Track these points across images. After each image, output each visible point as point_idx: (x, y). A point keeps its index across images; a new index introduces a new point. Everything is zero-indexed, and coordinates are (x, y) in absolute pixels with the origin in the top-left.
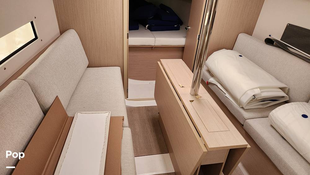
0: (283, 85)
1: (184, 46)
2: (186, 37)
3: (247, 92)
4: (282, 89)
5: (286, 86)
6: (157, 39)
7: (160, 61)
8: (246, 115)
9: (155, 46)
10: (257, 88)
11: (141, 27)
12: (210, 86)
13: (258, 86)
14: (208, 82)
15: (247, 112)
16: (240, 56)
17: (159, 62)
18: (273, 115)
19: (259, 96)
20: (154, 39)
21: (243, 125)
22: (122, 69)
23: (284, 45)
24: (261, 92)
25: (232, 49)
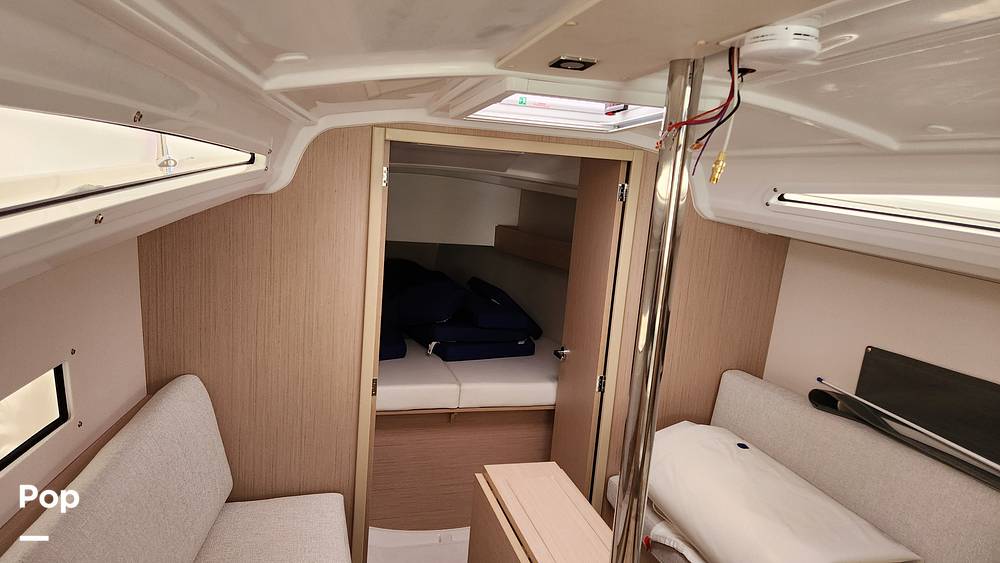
1: (552, 408)
2: (557, 379)
5: (916, 557)
6: (466, 387)
7: (484, 472)
9: (458, 410)
11: (412, 347)
14: (648, 539)
16: (739, 445)
17: (480, 477)
20: (455, 387)
22: (350, 502)
25: (707, 420)
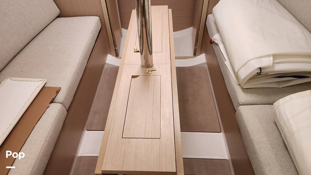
8: (241, 96)
10: (269, 56)
12: (213, 46)
13: (271, 53)
14: (211, 40)
18: (277, 108)
19: (270, 70)
21: (236, 111)
24: (274, 63)
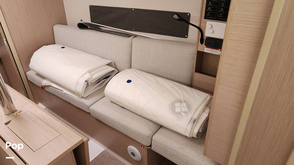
0: (108, 62)
3: (78, 81)
4: (109, 65)
5: (111, 61)
8: (87, 102)
10: (86, 73)
12: (46, 89)
13: (87, 71)
14: (42, 86)
15: (88, 99)
16: (62, 48)
19: (91, 80)
21: (90, 113)
23: (95, 25)
24: (91, 76)
25: (54, 43)
